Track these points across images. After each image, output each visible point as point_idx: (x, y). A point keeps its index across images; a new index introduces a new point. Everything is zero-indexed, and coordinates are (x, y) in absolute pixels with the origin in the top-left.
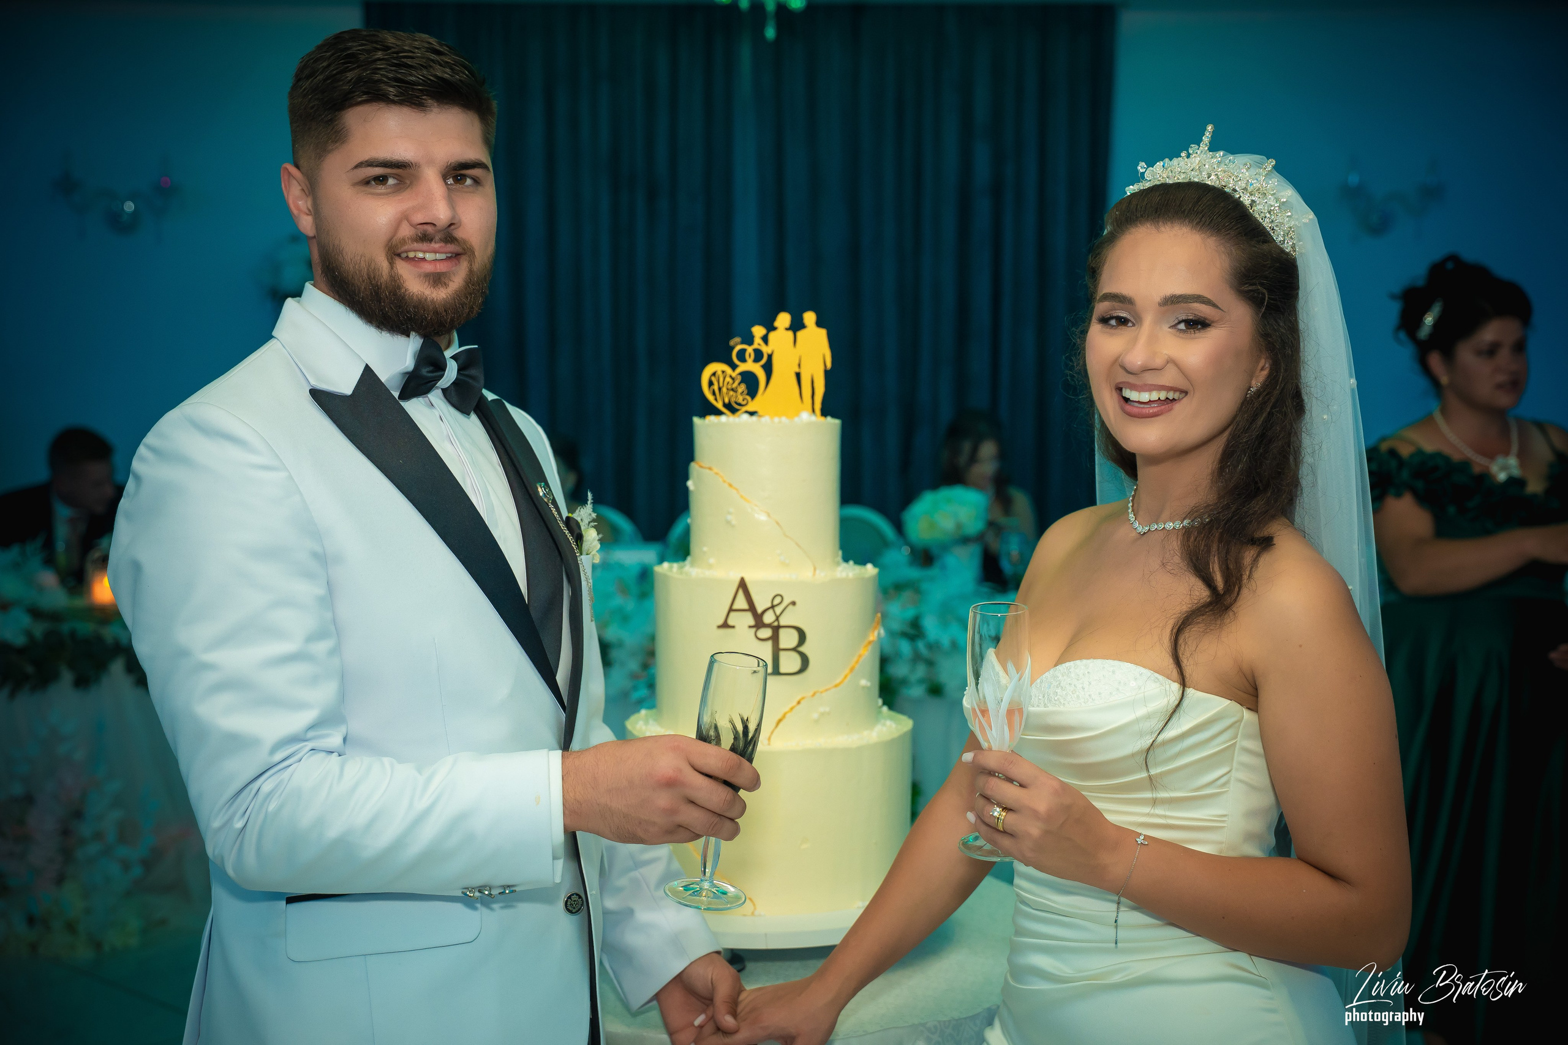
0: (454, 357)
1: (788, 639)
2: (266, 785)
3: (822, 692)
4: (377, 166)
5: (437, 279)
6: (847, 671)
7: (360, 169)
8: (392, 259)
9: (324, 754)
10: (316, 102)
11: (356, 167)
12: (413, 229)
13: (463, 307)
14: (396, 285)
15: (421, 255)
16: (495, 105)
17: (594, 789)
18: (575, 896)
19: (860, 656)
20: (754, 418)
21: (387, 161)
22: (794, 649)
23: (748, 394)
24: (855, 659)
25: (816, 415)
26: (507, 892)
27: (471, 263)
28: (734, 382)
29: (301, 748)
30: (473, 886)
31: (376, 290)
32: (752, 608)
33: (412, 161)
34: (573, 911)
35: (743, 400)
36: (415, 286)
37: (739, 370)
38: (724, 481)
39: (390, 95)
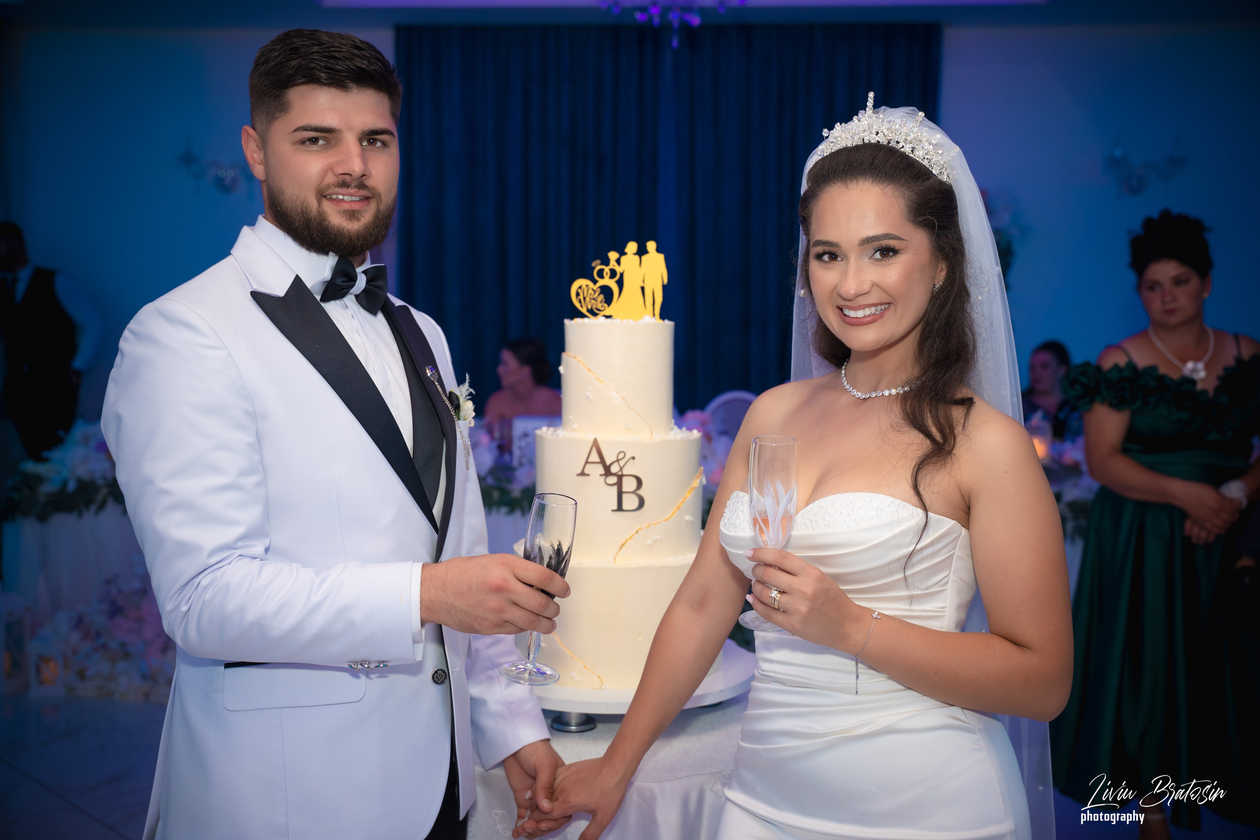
0: (364, 272)
1: (629, 485)
2: (205, 580)
3: (655, 525)
4: (310, 131)
5: (352, 215)
6: (675, 509)
7: (298, 132)
8: (320, 199)
9: (249, 559)
10: (268, 82)
11: (295, 130)
12: (336, 178)
13: (371, 237)
14: (322, 218)
15: (341, 197)
16: (401, 88)
17: (443, 592)
18: (440, 671)
19: (685, 498)
20: (609, 320)
21: (318, 127)
22: (634, 492)
23: (605, 302)
24: (681, 500)
25: (656, 319)
26: (381, 665)
27: (378, 204)
28: (595, 294)
29: (232, 554)
30: (357, 661)
31: (307, 221)
32: (602, 461)
33: (337, 128)
34: (439, 682)
35: (602, 307)
36: (336, 219)
37: (599, 284)
38: (585, 367)
39: (321, 79)
